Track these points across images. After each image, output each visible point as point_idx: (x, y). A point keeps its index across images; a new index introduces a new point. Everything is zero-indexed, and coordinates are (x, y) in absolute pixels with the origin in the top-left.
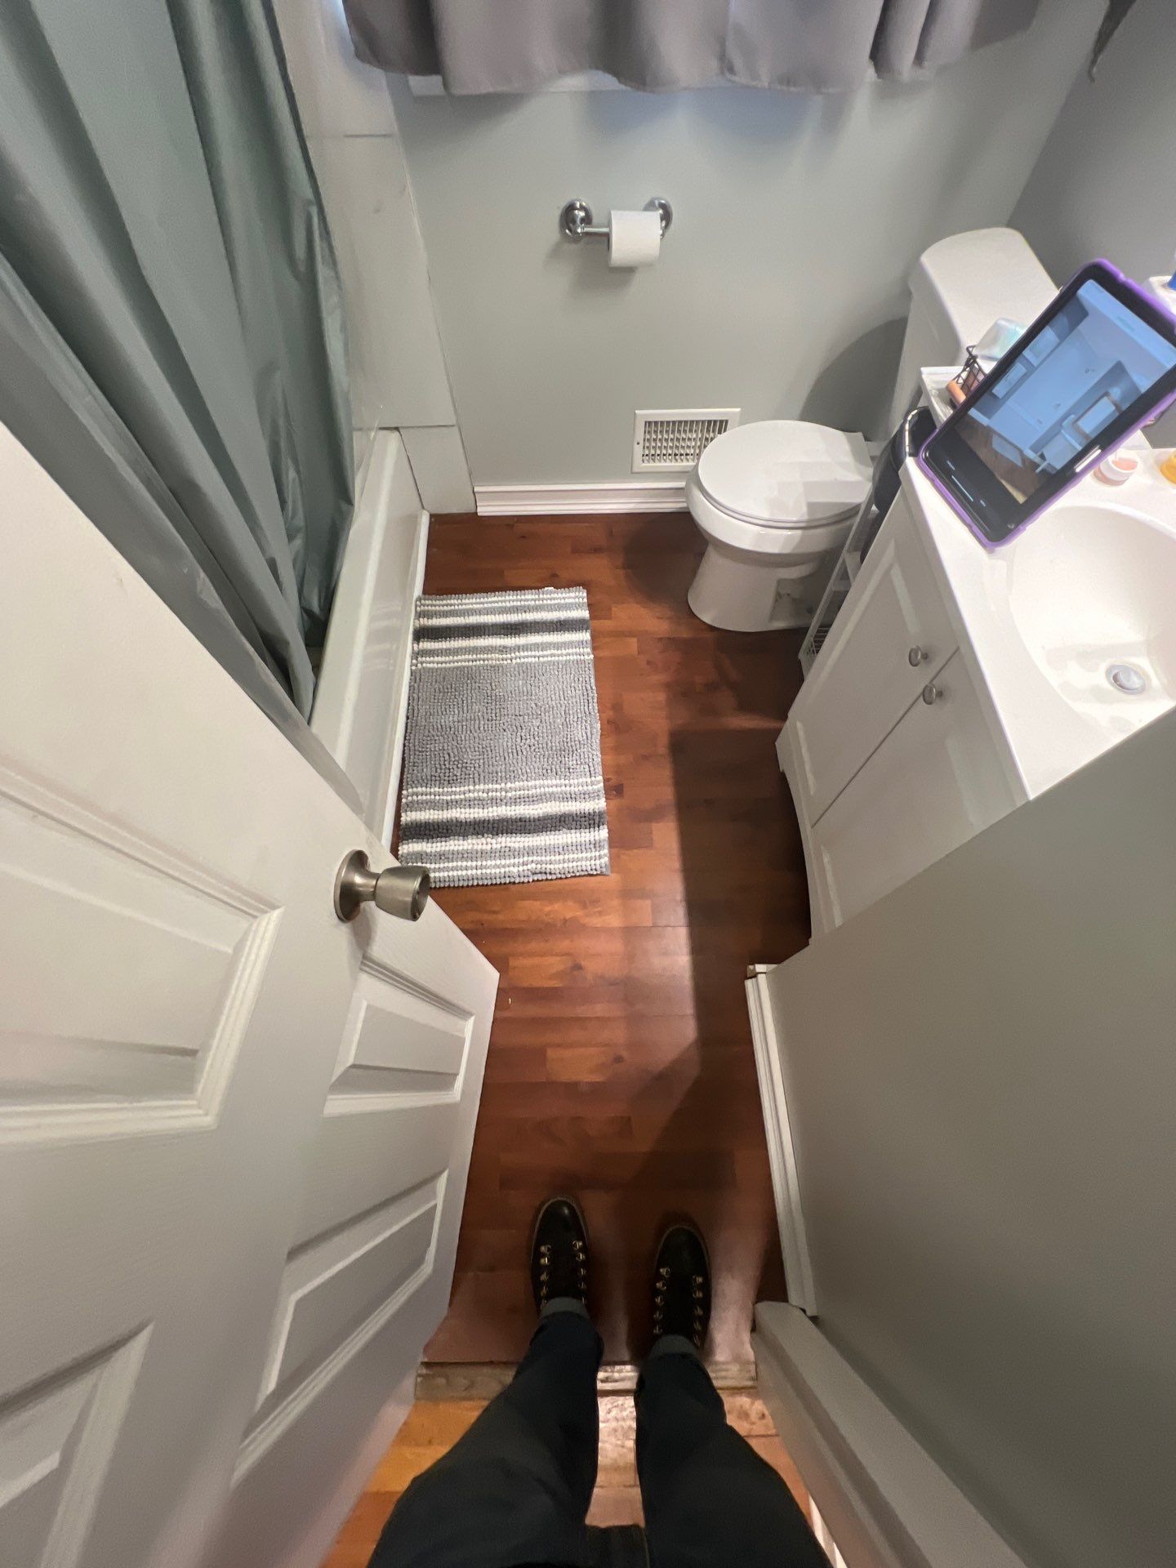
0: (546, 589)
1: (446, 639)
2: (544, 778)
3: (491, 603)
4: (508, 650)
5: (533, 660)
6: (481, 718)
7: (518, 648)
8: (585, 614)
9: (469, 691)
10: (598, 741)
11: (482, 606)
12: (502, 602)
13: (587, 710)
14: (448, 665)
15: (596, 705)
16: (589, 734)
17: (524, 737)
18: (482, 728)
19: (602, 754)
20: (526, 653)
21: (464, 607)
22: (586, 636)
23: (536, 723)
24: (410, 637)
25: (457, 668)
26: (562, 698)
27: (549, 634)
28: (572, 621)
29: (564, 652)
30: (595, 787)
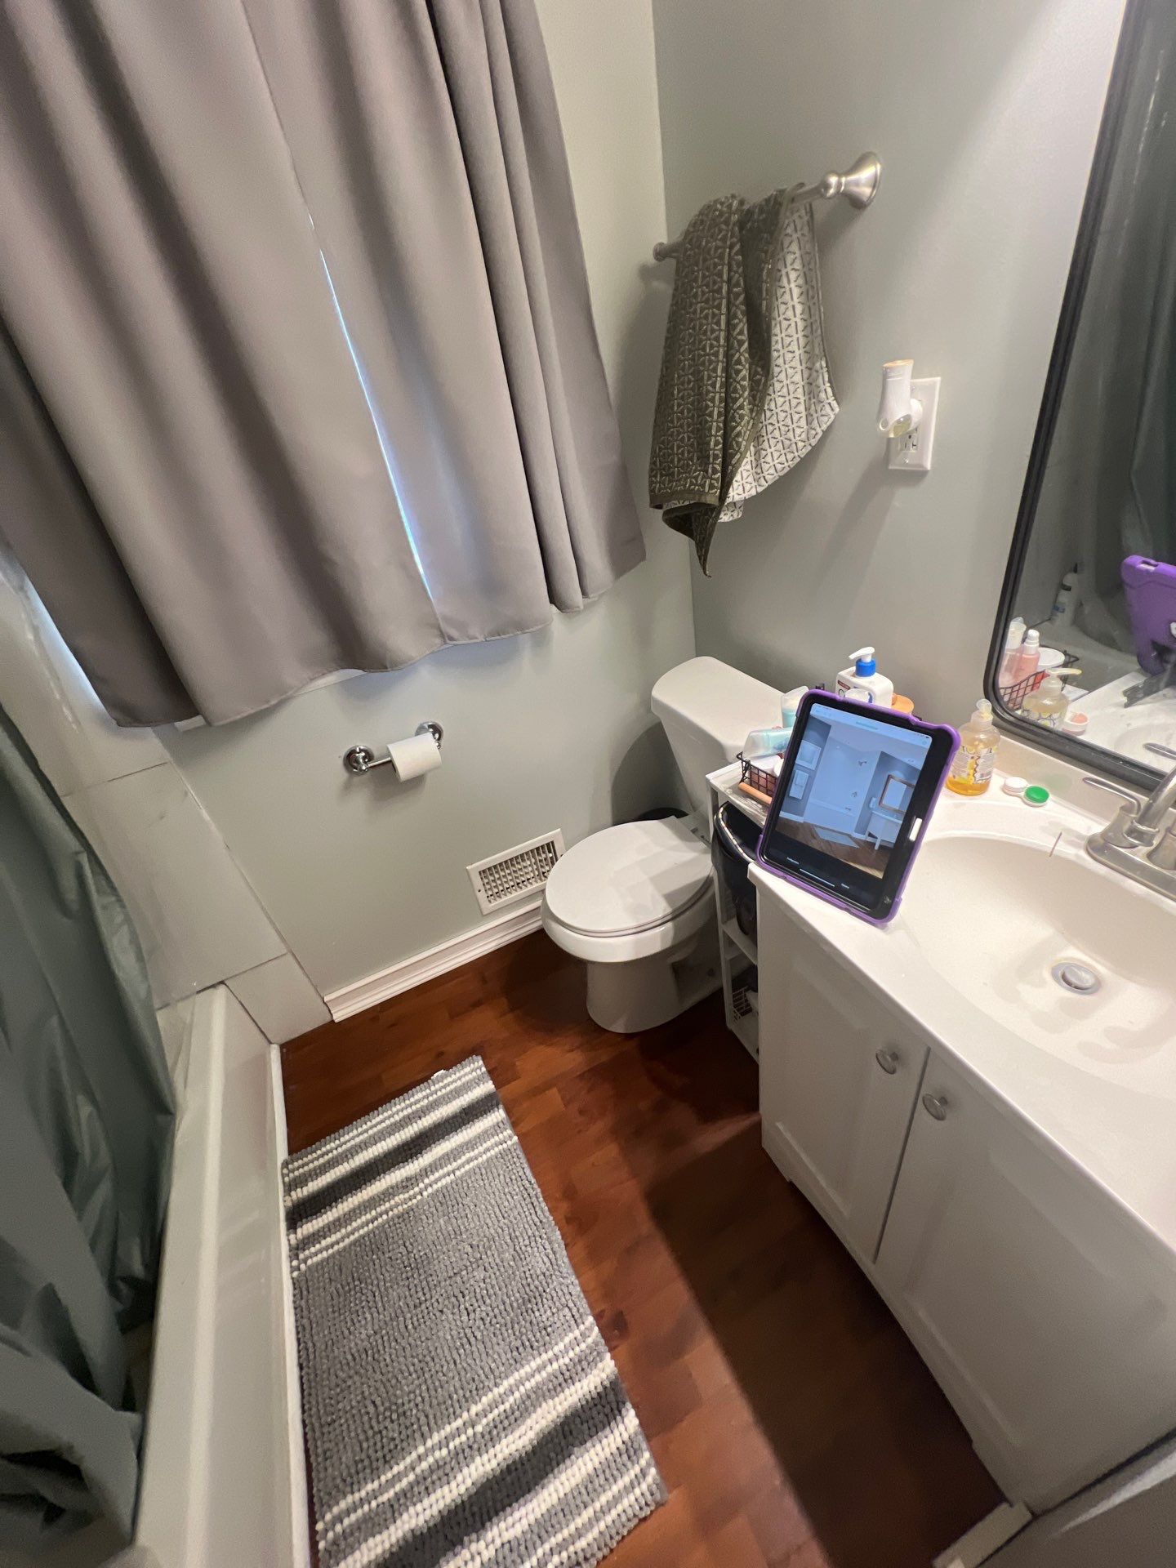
0: (435, 1075)
1: (330, 1205)
2: (518, 1365)
3: (375, 1126)
4: (413, 1181)
5: (448, 1179)
6: (406, 1310)
7: (426, 1172)
8: (489, 1086)
9: (378, 1273)
10: (566, 1260)
11: (366, 1135)
12: (389, 1118)
13: (536, 1219)
14: (342, 1245)
15: (543, 1204)
16: (551, 1256)
17: (470, 1308)
18: (410, 1327)
19: (578, 1277)
20: (437, 1175)
21: (344, 1147)
22: (499, 1115)
23: (480, 1274)
24: (283, 1225)
25: (354, 1243)
26: (501, 1218)
27: (457, 1134)
28: (477, 1102)
29: (481, 1149)
30: (590, 1340)
